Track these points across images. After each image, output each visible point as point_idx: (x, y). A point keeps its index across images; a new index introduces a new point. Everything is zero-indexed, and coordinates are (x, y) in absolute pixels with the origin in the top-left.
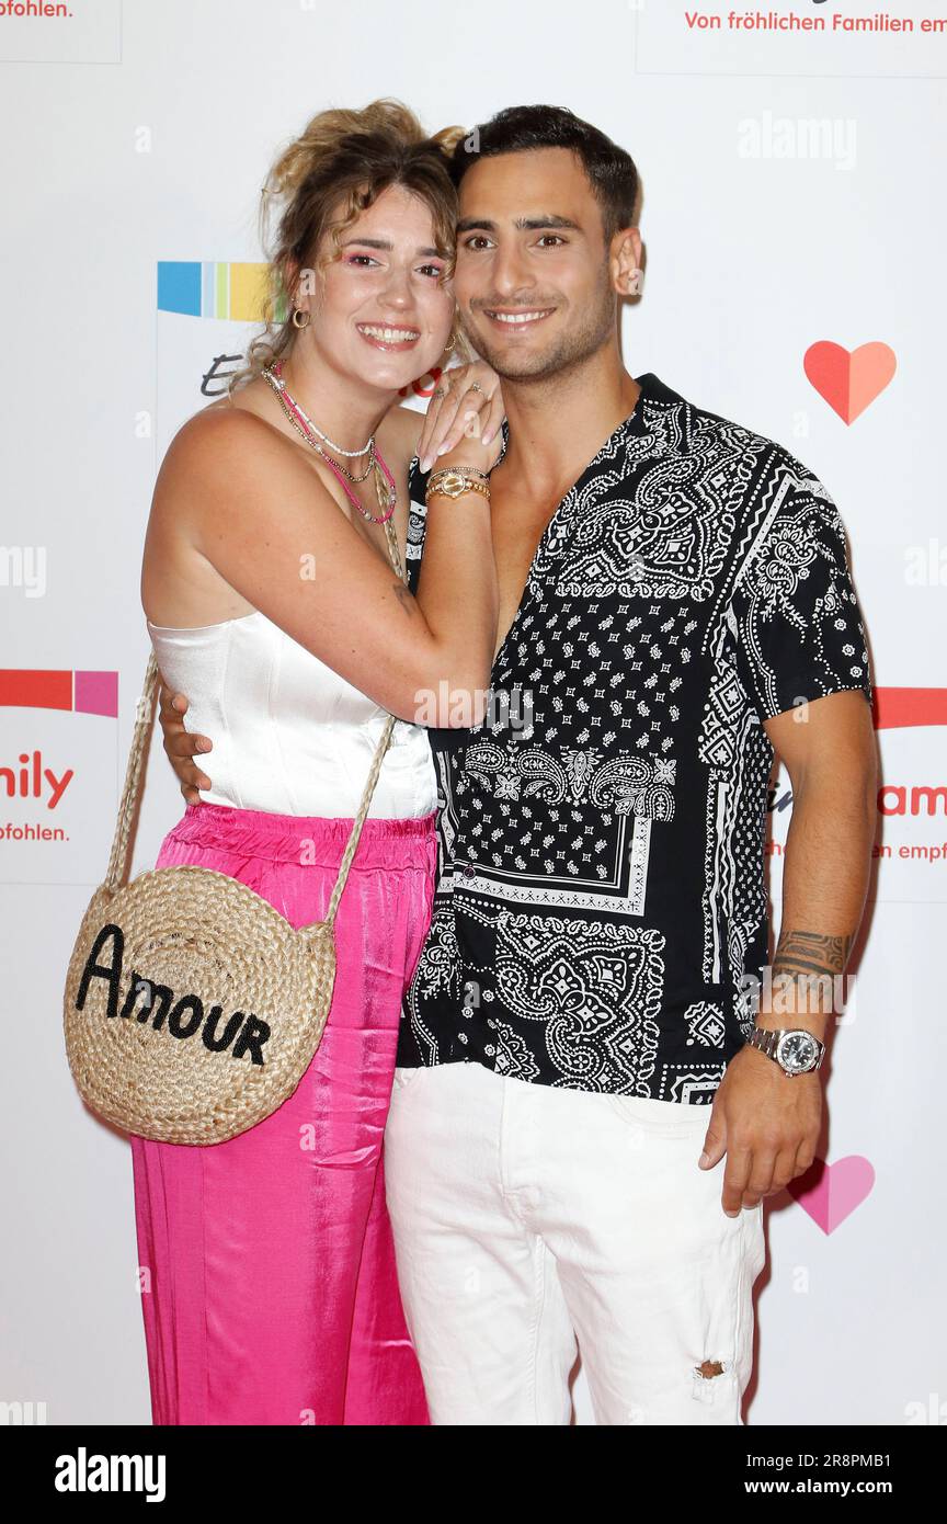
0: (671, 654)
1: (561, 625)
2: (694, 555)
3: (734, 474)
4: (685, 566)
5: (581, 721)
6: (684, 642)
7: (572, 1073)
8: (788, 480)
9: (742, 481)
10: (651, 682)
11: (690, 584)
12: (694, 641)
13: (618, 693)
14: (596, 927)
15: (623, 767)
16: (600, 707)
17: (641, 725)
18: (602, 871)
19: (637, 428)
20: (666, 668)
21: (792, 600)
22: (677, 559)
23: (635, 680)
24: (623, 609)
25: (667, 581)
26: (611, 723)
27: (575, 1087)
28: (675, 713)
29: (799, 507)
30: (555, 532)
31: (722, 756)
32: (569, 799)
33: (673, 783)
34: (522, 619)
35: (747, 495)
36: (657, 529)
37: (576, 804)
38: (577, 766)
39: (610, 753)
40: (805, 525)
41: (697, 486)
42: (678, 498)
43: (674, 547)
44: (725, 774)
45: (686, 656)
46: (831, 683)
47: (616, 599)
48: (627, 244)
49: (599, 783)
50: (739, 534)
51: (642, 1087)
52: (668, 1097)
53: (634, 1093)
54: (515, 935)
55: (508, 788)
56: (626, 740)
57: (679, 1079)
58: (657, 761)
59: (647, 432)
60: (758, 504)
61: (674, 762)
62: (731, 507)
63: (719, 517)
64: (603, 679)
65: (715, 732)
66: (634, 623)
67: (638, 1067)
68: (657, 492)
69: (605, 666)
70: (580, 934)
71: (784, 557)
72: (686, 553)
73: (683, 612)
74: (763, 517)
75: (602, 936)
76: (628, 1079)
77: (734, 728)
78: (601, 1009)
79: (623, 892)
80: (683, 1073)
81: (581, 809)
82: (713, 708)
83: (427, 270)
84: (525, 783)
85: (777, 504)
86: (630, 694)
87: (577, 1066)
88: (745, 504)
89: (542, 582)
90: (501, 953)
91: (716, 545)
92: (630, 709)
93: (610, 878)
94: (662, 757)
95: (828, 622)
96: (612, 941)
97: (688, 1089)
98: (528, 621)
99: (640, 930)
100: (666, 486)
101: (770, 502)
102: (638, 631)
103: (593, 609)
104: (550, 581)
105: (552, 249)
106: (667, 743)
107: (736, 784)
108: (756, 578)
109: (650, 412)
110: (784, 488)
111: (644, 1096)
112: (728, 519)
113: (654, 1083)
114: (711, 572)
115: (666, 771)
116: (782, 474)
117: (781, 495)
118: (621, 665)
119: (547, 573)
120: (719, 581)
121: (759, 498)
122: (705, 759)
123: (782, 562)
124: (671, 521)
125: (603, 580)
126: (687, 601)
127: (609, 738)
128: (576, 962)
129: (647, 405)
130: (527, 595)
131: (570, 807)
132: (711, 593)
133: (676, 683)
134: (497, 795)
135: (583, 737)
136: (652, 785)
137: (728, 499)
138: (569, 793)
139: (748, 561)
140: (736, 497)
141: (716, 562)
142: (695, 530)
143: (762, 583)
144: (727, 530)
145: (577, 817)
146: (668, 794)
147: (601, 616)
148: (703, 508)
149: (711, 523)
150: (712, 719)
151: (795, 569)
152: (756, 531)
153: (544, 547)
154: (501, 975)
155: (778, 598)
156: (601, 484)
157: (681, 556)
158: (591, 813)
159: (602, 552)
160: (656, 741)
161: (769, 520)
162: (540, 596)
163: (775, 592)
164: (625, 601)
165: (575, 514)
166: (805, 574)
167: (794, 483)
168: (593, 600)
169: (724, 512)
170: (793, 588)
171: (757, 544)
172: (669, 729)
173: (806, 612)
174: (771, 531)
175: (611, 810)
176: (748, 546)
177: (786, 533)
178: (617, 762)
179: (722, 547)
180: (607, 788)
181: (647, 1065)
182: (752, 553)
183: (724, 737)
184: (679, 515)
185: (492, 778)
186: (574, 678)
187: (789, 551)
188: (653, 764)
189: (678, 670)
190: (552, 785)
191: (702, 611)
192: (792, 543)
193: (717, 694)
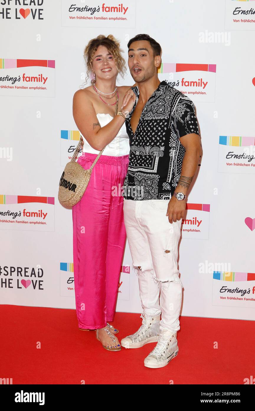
0: (163, 129)
1: (144, 125)
2: (165, 111)
3: (171, 96)
4: (163, 113)
5: (148, 141)
6: (165, 126)
7: (145, 197)
8: (180, 97)
9: (172, 97)
10: (159, 134)
11: (164, 116)
12: (167, 126)
13: (154, 136)
14: (148, 175)
15: (155, 148)
16: (151, 139)
17: (158, 141)
18: (150, 166)
19: (158, 90)
20: (162, 131)
21: (181, 118)
22: (162, 112)
23: (156, 134)
24: (153, 121)
25: (160, 116)
26: (153, 141)
27: (146, 200)
28: (164, 139)
29: (182, 102)
30: (144, 109)
31: (174, 145)
32: (146, 154)
33: (164, 150)
34: (139, 124)
35: (173, 100)
36: (159, 107)
37: (147, 155)
38: (147, 149)
39: (153, 146)
40: (183, 105)
41: (165, 99)
42: (162, 101)
43: (161, 110)
44: (175, 148)
45: (165, 129)
46: (188, 132)
47: (152, 120)
48: (158, 58)
49: (151, 151)
50: (172, 107)
51: (156, 198)
52: (160, 199)
53: (155, 199)
54: (137, 176)
55: (138, 153)
56: (155, 144)
57: (162, 196)
58: (161, 147)
59: (160, 90)
60: (175, 101)
61: (164, 147)
62: (170, 102)
63: (168, 104)
64: (151, 134)
65: (173, 141)
66: (155, 124)
67: (155, 194)
68: (159, 100)
69: (151, 131)
70: (145, 176)
71: (179, 110)
72: (163, 111)
73: (164, 121)
74: (175, 103)
75: (149, 176)
76: (154, 197)
77: (176, 140)
78: (149, 188)
79: (153, 169)
80: (162, 194)
81: (148, 156)
82: (172, 137)
83: (110, 58)
84: (140, 152)
85: (178, 101)
86: (156, 136)
87: (146, 196)
88: (172, 101)
89: (142, 117)
90: (135, 180)
91: (168, 109)
92: (156, 138)
93: (151, 167)
94: (162, 146)
95: (187, 122)
96: (151, 177)
97: (163, 197)
98: (140, 124)
99: (156, 175)
100: (161, 99)
101: (177, 101)
102: (156, 125)
103: (149, 122)
104: (143, 117)
105: (144, 57)
106: (163, 144)
107: (177, 150)
108: (175, 114)
109: (161, 87)
110: (179, 98)
111: (156, 199)
112: (170, 104)
113: (158, 197)
114: (168, 114)
115: (162, 148)
116: (179, 96)
117: (179, 100)
118: (154, 131)
119: (143, 116)
120: (170, 115)
121: (175, 100)
122: (170, 146)
123: (179, 111)
124: (161, 105)
125: (151, 116)
126: (164, 119)
127: (152, 144)
128: (145, 180)
129: (161, 86)
130: (140, 120)
131: (146, 156)
132: (168, 117)
133: (164, 134)
134: (136, 154)
135: (148, 144)
136: (159, 151)
137: (170, 101)
138: (146, 153)
139: (173, 111)
140: (171, 100)
141: (168, 112)
142: (164, 107)
143: (176, 115)
144: (170, 106)
145: (148, 157)
146: (162, 152)
147: (150, 123)
148: (166, 103)
149: (167, 105)
150: (172, 139)
151: (181, 112)
152: (174, 106)
153: (143, 111)
154: (136, 183)
155: (178, 117)
156: (151, 100)
157: (162, 111)
158: (150, 156)
159: (151, 112)
160: (160, 144)
161: (177, 104)
162: (142, 120)
163: (178, 116)
164: (154, 120)
165: (147, 106)
166: (183, 113)
167: (181, 97)
168: (149, 120)
169: (169, 103)
170: (181, 116)
171: (175, 108)
172: (163, 141)
173: (184, 120)
174: (177, 106)
175: (153, 156)
176: (173, 109)
177: (180, 106)
178: (153, 148)
179: (169, 109)
180: (152, 152)
181: (156, 194)
182: (174, 110)
183: (174, 142)
184: (162, 104)
185: (135, 151)
186: (147, 134)
187: (180, 109)
188: (160, 147)
189: (164, 131)
190: (143, 152)
191: (168, 121)
192: (181, 108)
193: (172, 135)
